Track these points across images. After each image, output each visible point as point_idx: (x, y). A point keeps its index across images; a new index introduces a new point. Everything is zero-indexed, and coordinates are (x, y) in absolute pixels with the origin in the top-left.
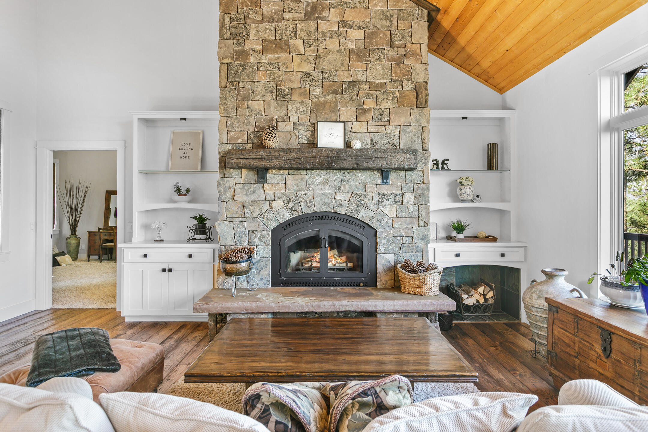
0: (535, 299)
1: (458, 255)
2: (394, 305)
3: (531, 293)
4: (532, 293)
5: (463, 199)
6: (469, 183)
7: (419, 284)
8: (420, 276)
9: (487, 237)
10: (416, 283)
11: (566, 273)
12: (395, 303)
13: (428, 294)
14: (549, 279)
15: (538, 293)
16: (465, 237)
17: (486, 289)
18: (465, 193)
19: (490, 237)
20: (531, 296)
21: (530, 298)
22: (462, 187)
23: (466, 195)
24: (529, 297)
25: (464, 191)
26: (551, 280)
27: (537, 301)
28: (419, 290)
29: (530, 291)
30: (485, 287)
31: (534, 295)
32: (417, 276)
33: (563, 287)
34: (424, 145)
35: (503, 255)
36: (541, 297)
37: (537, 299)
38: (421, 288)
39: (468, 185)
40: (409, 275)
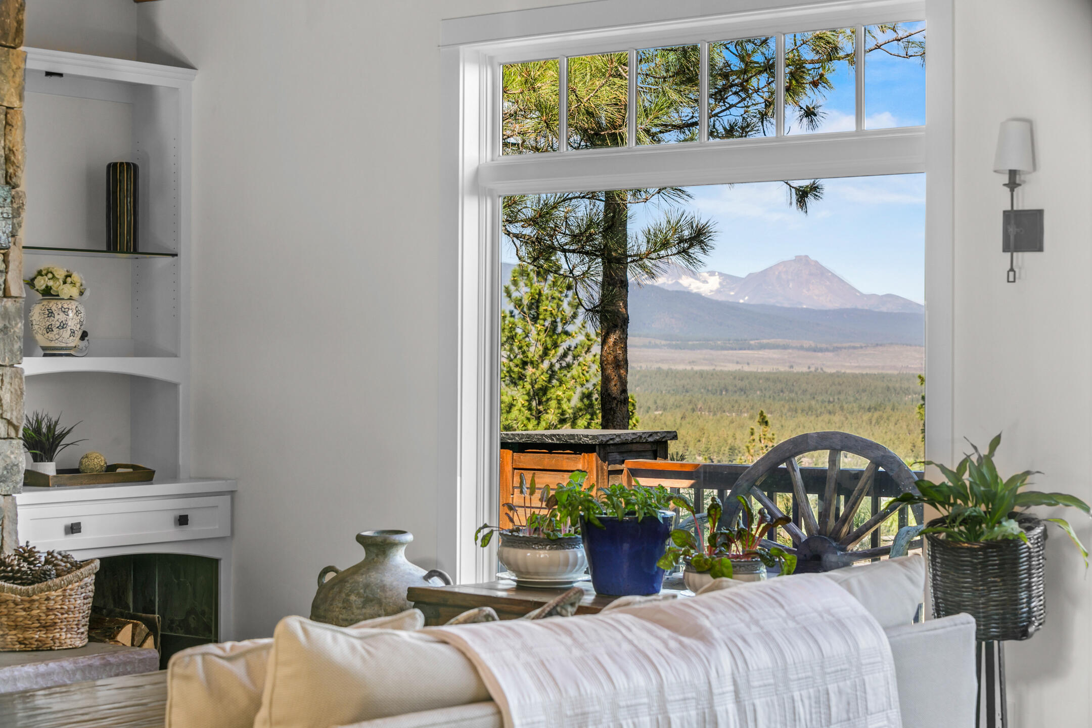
0: (358, 608)
1: (74, 529)
2: (15, 680)
3: (343, 595)
4: (348, 595)
5: (53, 344)
6: (75, 292)
7: (43, 616)
8: (49, 589)
9: (111, 468)
10: (35, 612)
11: (409, 537)
12: (16, 673)
13: (68, 641)
14: (377, 555)
15: (362, 591)
16: (59, 472)
17: (138, 630)
18: (63, 326)
19: (119, 470)
20: (346, 601)
21: (344, 608)
22: (54, 305)
23: (66, 334)
24: (340, 605)
25: (62, 317)
26: (381, 558)
27: (364, 611)
28: (41, 635)
29: (340, 592)
30: (135, 626)
31: (353, 598)
32: (42, 591)
33: (408, 571)
34: (11, 171)
35: (183, 520)
36: (371, 601)
37: (363, 607)
38: (47, 627)
39: (71, 298)
40: (13, 591)
